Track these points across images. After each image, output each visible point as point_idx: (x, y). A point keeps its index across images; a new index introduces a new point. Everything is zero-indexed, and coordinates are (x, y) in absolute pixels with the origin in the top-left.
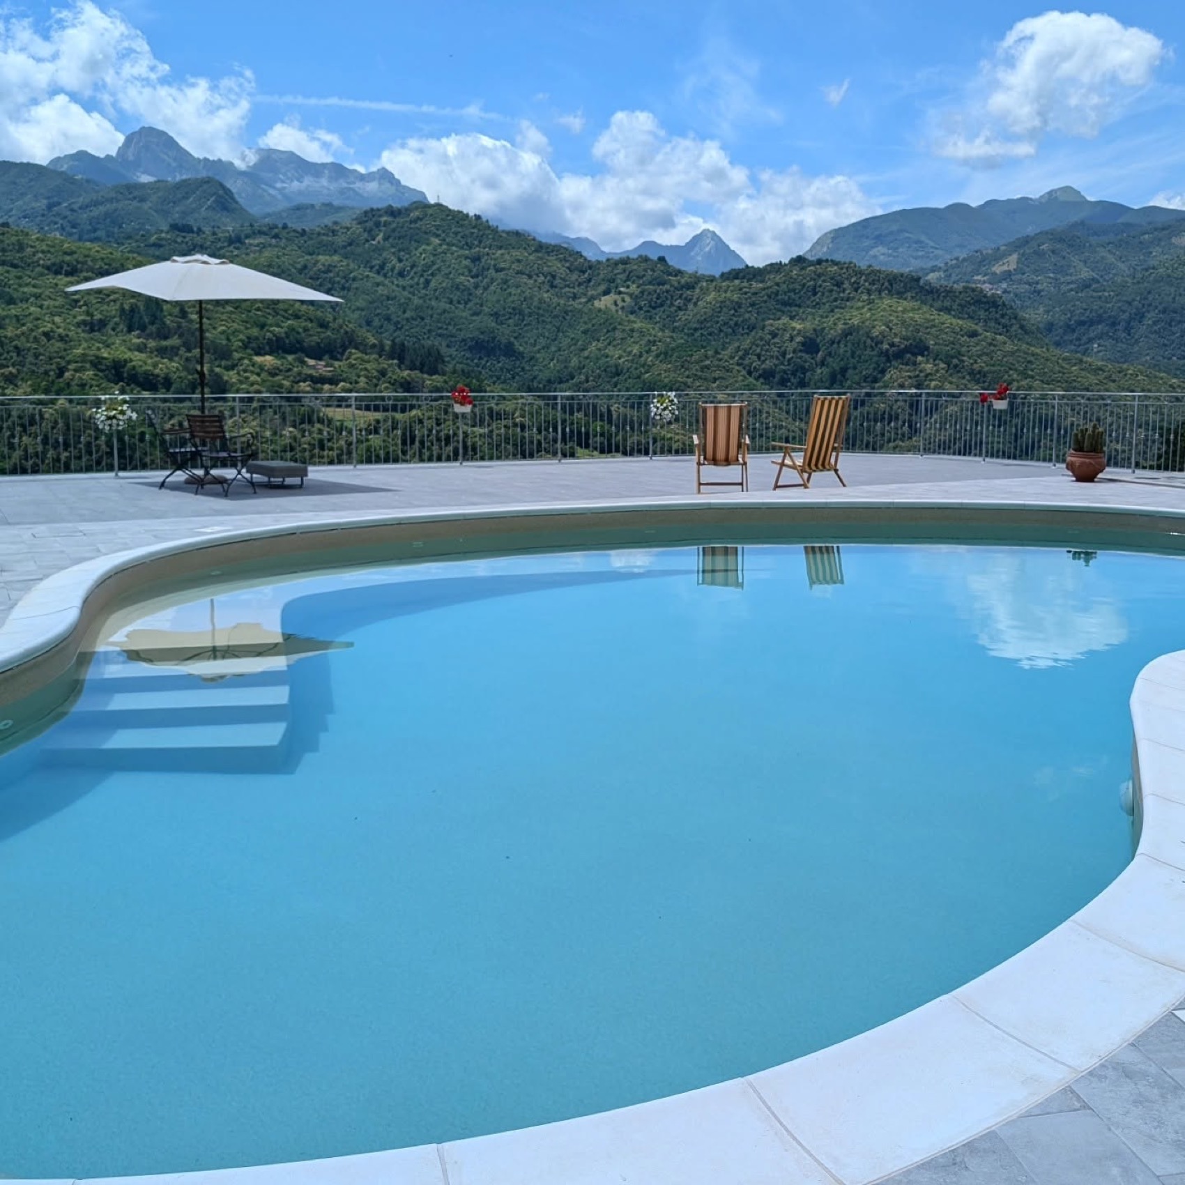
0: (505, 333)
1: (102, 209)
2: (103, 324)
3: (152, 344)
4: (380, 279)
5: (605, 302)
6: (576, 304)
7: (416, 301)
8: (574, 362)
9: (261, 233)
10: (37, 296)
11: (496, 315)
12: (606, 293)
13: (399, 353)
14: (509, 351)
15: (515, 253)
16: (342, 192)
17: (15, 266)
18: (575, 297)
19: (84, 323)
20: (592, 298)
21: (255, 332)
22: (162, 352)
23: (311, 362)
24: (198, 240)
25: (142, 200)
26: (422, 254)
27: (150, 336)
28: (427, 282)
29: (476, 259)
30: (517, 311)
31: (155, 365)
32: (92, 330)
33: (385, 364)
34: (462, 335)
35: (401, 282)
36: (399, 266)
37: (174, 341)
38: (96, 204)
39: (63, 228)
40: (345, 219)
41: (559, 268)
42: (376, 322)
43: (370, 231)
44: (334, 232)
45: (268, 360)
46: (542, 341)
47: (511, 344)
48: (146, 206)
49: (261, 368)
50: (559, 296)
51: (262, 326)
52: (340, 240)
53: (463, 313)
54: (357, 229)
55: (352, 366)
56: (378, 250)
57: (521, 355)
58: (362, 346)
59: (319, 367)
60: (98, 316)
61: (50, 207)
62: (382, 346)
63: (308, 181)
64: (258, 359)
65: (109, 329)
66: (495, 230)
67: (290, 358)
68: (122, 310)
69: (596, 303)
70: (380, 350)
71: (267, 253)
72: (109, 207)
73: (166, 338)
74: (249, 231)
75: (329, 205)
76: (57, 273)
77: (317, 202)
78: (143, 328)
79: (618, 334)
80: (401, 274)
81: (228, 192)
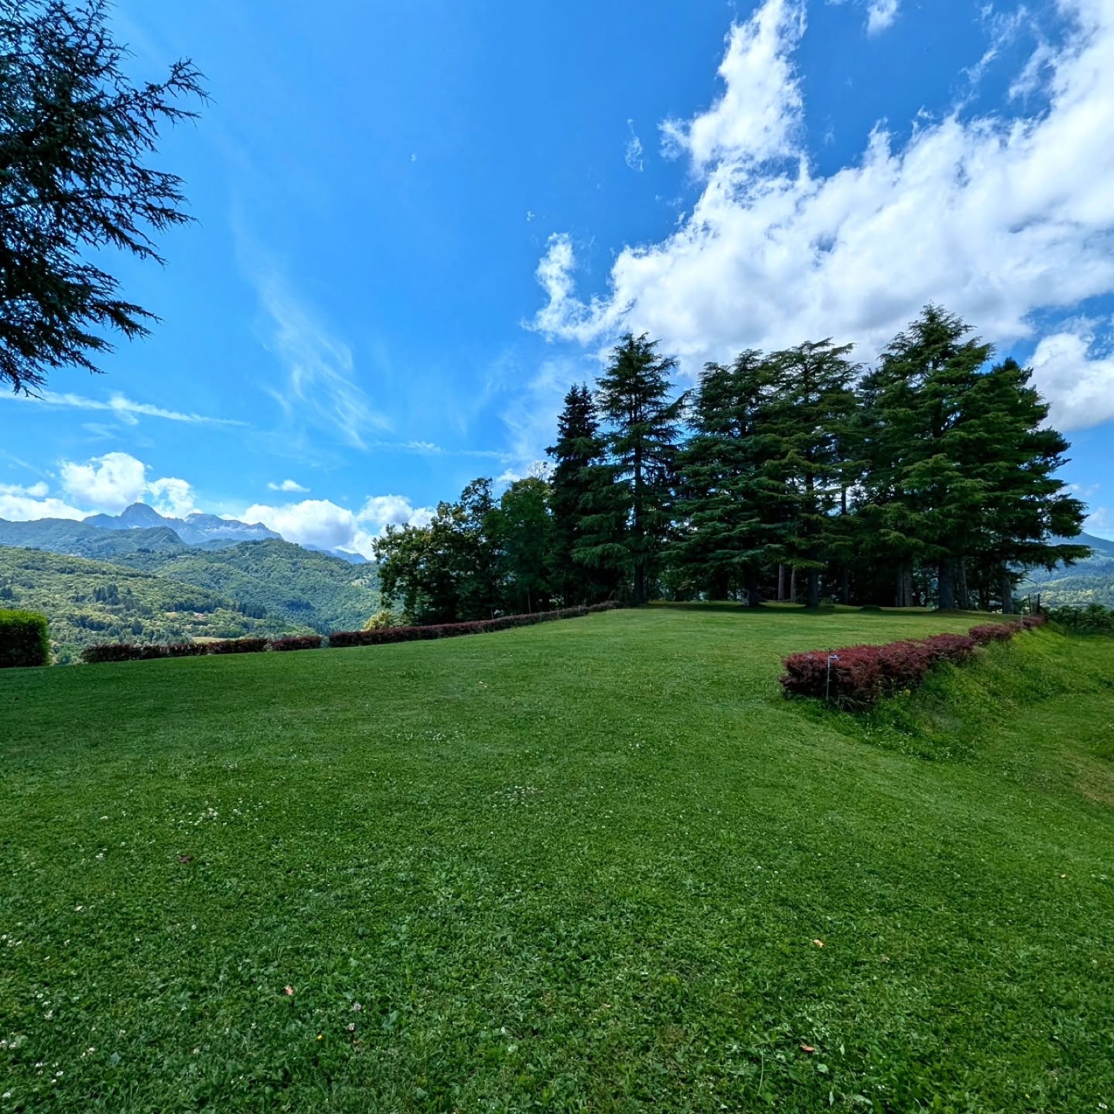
0: (306, 598)
1: (106, 541)
2: (83, 597)
3: (108, 607)
4: (245, 574)
5: (356, 583)
6: (342, 584)
7: (263, 583)
8: (339, 611)
9: (187, 553)
10: (48, 585)
11: (303, 590)
12: (357, 578)
13: (243, 609)
14: (308, 606)
15: (314, 561)
16: (238, 533)
17: (38, 569)
18: (342, 581)
19: (73, 597)
20: (351, 581)
21: (168, 600)
22: (113, 611)
23: (196, 614)
24: (153, 556)
25: (128, 537)
26: (267, 562)
27: (107, 604)
28: (269, 575)
29: (294, 564)
30: (313, 588)
31: (104, 618)
32: (77, 601)
33: (235, 614)
34: (284, 599)
35: (256, 575)
36: (255, 567)
37: (121, 606)
38: (104, 539)
39: (83, 551)
40: (232, 546)
41: (334, 567)
42: (241, 594)
43: (243, 551)
44: (225, 552)
45: (172, 614)
46: (325, 602)
47: (308, 603)
48: (130, 540)
49: (167, 618)
50: (335, 580)
51: (173, 597)
52: (227, 556)
53: (285, 589)
54: (237, 550)
55: (217, 616)
56: (246, 560)
57: (314, 608)
58: (227, 607)
59: (199, 616)
60: (81, 594)
61: (78, 541)
62: (234, 605)
63: (222, 528)
64: (168, 614)
65: (86, 600)
66: (305, 551)
67: (186, 613)
68: (95, 591)
69: (353, 584)
70: (234, 608)
71: (187, 562)
72: (109, 541)
73: (117, 604)
74: (181, 551)
75: (230, 540)
76: (62, 572)
77: (223, 538)
78: (104, 599)
79: (361, 597)
80: (256, 571)
81: (176, 534)
